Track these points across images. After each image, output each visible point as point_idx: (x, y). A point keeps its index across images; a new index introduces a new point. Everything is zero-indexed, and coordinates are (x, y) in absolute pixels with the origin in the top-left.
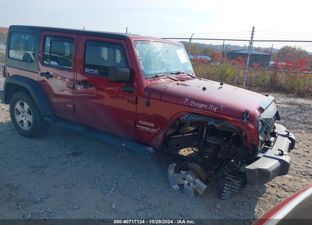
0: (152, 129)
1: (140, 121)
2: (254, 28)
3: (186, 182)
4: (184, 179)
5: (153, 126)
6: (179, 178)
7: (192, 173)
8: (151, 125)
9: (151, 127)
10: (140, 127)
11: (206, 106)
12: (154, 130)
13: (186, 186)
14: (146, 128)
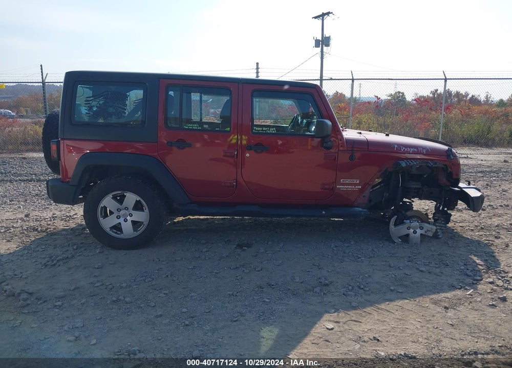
0: (356, 187)
1: (342, 180)
2: (257, 64)
3: (412, 231)
4: (409, 228)
5: (358, 182)
6: (403, 230)
7: (415, 219)
8: (355, 182)
9: (355, 185)
10: (341, 187)
11: (416, 150)
12: (359, 187)
13: (412, 235)
14: (349, 187)
